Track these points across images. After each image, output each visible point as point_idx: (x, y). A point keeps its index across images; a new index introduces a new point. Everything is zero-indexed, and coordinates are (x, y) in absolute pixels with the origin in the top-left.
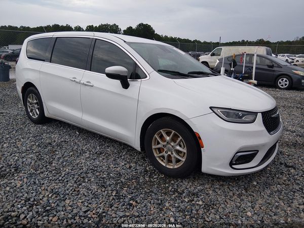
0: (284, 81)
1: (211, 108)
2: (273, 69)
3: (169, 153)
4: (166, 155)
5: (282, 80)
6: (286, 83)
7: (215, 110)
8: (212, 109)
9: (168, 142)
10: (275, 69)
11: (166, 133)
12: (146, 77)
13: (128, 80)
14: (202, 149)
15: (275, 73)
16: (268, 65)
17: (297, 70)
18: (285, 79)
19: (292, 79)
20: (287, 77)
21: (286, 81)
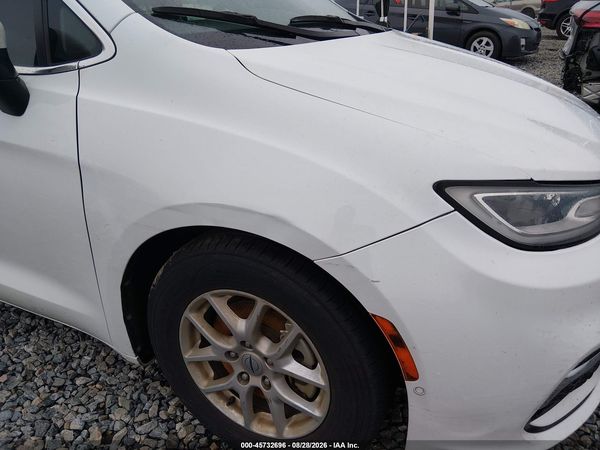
0: (483, 43)
1: (441, 188)
2: (459, 18)
3: (256, 381)
4: (243, 388)
5: (480, 42)
6: (488, 48)
7: (462, 196)
8: (448, 191)
9: (243, 343)
10: (464, 16)
11: (230, 303)
12: (98, 47)
13: (19, 69)
14: (410, 385)
15: (463, 27)
16: (447, 9)
17: (509, 17)
18: (485, 40)
19: (500, 38)
20: (491, 34)
21: (488, 44)
